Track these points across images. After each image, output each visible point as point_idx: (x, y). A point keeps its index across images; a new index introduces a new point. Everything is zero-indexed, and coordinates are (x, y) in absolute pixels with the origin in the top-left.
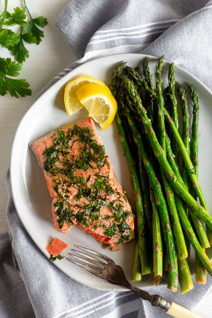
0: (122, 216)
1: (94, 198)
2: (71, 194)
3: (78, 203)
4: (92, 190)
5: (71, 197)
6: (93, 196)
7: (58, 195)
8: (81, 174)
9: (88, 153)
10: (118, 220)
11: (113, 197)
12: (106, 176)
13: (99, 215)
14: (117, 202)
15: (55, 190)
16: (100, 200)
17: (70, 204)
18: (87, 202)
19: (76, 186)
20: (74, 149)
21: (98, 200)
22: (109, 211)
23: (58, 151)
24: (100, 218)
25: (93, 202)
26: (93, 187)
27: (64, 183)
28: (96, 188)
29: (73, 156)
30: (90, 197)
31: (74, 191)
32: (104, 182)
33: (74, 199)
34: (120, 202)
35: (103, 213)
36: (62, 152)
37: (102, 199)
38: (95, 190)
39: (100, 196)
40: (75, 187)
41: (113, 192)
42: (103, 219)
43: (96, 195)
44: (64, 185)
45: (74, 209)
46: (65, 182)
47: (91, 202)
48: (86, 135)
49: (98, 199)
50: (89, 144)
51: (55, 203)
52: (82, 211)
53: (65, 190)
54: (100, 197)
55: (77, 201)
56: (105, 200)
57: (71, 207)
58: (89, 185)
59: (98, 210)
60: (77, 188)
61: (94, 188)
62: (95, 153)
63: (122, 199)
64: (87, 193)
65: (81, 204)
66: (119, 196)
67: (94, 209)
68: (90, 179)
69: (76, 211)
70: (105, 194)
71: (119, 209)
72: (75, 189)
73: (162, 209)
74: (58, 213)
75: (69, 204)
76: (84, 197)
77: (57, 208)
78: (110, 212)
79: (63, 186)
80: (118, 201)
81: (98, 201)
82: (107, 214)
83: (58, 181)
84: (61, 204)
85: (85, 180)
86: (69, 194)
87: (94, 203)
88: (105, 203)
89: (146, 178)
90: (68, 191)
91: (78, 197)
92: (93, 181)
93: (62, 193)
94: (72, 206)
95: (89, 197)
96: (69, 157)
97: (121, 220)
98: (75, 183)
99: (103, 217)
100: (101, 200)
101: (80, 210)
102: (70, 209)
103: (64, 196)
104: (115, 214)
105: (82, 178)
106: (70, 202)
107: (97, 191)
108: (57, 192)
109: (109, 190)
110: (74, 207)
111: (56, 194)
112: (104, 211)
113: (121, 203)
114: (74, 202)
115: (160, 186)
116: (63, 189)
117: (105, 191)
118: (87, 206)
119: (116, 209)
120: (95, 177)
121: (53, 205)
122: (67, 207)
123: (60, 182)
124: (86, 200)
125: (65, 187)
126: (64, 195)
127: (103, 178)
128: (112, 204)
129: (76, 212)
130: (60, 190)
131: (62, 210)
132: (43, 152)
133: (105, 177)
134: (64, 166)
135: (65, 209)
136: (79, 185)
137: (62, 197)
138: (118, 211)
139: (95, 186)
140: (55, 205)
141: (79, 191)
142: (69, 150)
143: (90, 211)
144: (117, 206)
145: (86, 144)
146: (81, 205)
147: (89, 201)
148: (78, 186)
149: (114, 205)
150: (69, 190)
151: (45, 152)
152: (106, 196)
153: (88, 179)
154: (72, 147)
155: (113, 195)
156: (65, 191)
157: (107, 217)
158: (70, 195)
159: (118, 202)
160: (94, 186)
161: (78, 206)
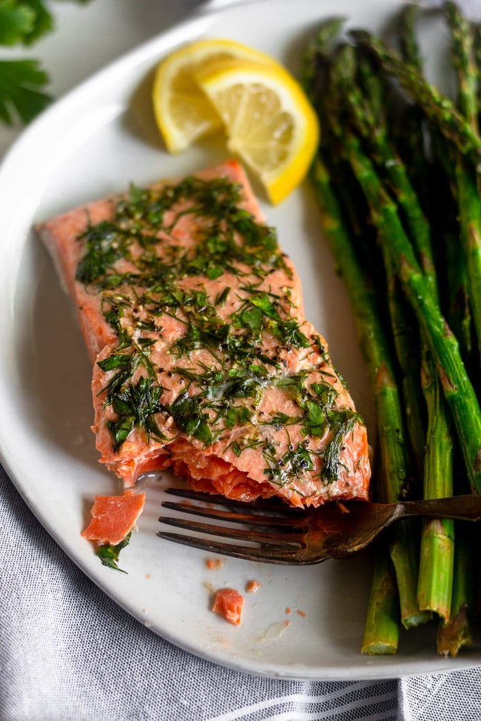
0: (329, 420)
1: (237, 354)
2: (161, 336)
3: (183, 363)
4: (232, 330)
5: (160, 346)
6: (236, 348)
7: (118, 334)
8: (199, 285)
9: (223, 244)
10: (315, 431)
11: (302, 360)
12: (280, 294)
13: (253, 407)
14: (314, 377)
15: (107, 321)
16: (256, 363)
17: (155, 365)
18: (213, 364)
19: (178, 313)
20: (178, 232)
21: (250, 359)
22: (284, 401)
23: (127, 234)
24: (254, 419)
25: (232, 364)
26: (235, 322)
27: (138, 304)
28: (245, 325)
29: (175, 249)
30: (225, 347)
31: (172, 327)
32: (273, 311)
33: (168, 352)
34: (323, 376)
35: (264, 405)
36: (138, 236)
37: (265, 360)
38: (242, 331)
39: (259, 349)
40: (174, 317)
41: (300, 340)
42: (265, 423)
43: (245, 345)
44: (141, 307)
45: (168, 382)
46: (142, 300)
47: (228, 364)
48: (220, 197)
49: (252, 356)
50: (229, 221)
51: (104, 358)
52: (196, 391)
53: (142, 322)
54: (258, 354)
55: (179, 357)
56: (274, 361)
57: (158, 375)
58: (223, 313)
59: (250, 391)
60: (184, 319)
61: (239, 324)
62: (245, 244)
63: (329, 369)
64: (213, 337)
65: (192, 367)
66: (319, 360)
67: (235, 389)
68: (228, 298)
69: (174, 391)
70: (274, 344)
71: (319, 397)
72: (175, 322)
73: (464, 407)
74: (113, 391)
75: (151, 365)
76: (203, 347)
77: (110, 375)
78: (289, 404)
79: (136, 311)
80: (319, 375)
81: (249, 363)
82: (280, 410)
83: (120, 298)
84: (125, 363)
85: (212, 300)
86: (153, 336)
87: (235, 366)
88: (272, 372)
89: (410, 329)
90: (150, 326)
91: (183, 346)
92: (238, 305)
93: (130, 329)
94: (161, 370)
95: (221, 348)
96: (159, 251)
97: (327, 432)
98: (176, 304)
99: (265, 417)
100: (260, 361)
101: (188, 387)
102: (152, 381)
103: (135, 339)
104: (306, 411)
105: (201, 293)
106: (155, 360)
107: (250, 334)
108: (114, 324)
109: (288, 334)
110: (169, 374)
111: (109, 331)
112: (269, 399)
113: (327, 379)
114: (168, 361)
115: (456, 344)
116: (135, 320)
117: (276, 337)
118: (213, 374)
119: (309, 395)
120: (244, 295)
121: (96, 367)
122: (145, 374)
123: (124, 301)
124: (209, 356)
125: (143, 314)
126: (137, 335)
127: (271, 300)
128: (296, 379)
129: (175, 395)
130: (124, 321)
131: (126, 383)
132: (78, 234)
133: (276, 297)
134: (142, 270)
135: (138, 379)
136: (189, 309)
137: (129, 342)
138: (315, 402)
139: (241, 319)
140: (104, 366)
141: (189, 329)
142: (161, 234)
143: (220, 395)
144: (313, 387)
145: (219, 220)
146: (192, 372)
147: (219, 361)
148: (188, 314)
149: (305, 384)
150: (156, 323)
151: (85, 235)
152: (277, 349)
153: (221, 298)
154: (171, 227)
155: (303, 352)
156: (140, 324)
157: (280, 420)
158: (157, 338)
159: (318, 378)
160: (239, 318)
161: (182, 373)
